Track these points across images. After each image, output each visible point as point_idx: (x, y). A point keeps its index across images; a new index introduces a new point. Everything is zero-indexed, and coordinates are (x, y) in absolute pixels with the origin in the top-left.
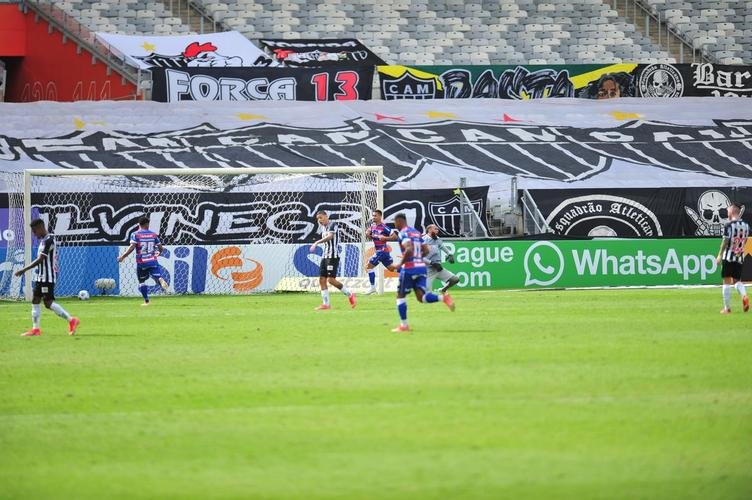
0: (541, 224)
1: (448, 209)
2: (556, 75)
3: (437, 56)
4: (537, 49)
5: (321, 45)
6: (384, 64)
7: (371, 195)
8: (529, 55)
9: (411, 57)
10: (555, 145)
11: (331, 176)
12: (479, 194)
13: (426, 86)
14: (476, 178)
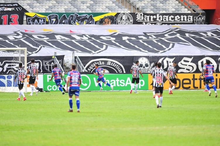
0: (83, 69)
1: (50, 63)
2: (88, 17)
3: (46, 9)
4: (82, 7)
5: (5, 5)
6: (28, 12)
7: (23, 58)
8: (79, 9)
9: (37, 10)
10: (88, 41)
11: (8, 51)
12: (61, 58)
13: (43, 20)
14: (60, 52)
